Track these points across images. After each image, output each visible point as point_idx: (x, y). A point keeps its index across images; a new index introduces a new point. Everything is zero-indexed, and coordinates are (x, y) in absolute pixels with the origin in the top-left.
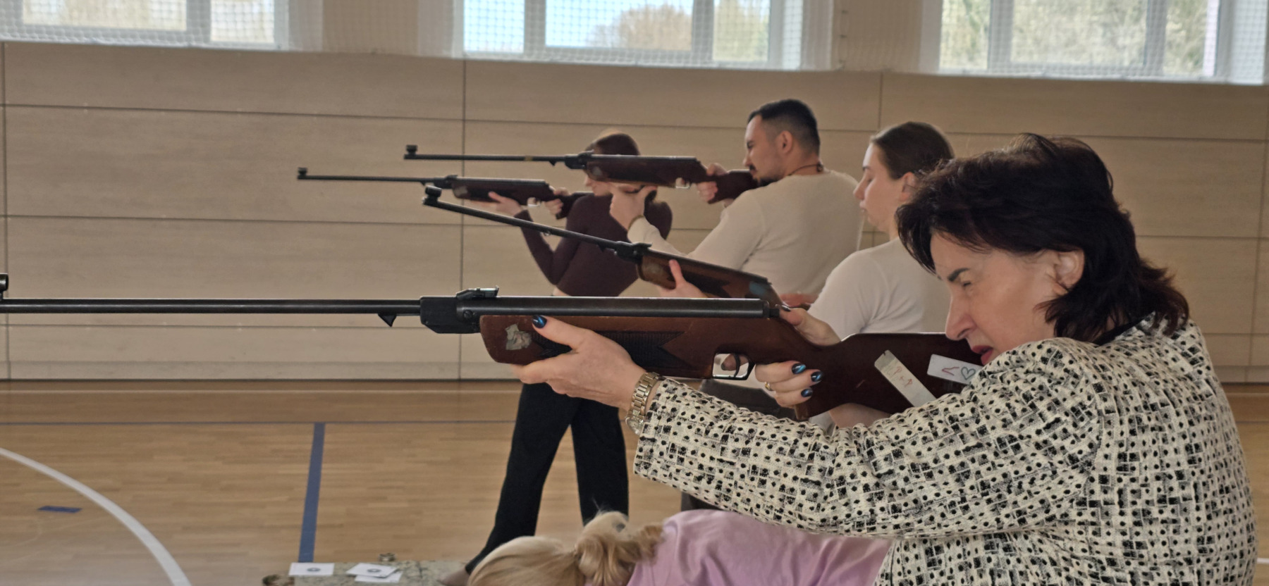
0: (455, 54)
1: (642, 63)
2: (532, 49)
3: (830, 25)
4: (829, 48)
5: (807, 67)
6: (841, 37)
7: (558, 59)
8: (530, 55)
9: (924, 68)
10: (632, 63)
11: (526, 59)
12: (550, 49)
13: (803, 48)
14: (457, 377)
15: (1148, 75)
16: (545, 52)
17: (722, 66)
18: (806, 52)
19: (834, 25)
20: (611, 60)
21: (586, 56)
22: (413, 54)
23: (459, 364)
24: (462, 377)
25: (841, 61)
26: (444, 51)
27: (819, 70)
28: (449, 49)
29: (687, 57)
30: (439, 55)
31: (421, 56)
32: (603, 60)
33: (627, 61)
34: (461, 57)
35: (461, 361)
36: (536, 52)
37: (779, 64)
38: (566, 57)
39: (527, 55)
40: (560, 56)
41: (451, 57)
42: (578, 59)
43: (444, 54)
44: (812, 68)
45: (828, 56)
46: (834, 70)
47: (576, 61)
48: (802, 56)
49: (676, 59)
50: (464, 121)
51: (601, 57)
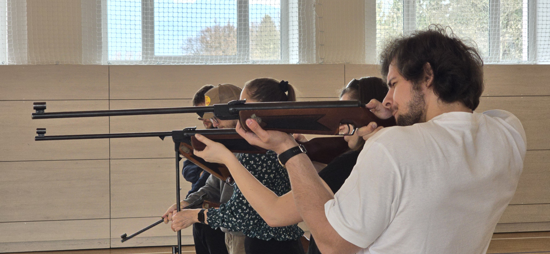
0: (103, 63)
1: (209, 63)
2: (147, 58)
3: (314, 39)
4: (315, 51)
5: (302, 62)
6: (320, 45)
7: (161, 63)
8: (146, 62)
9: (368, 62)
10: (204, 64)
11: (143, 64)
12: (157, 58)
13: (300, 52)
14: (109, 247)
15: (491, 62)
16: (154, 60)
17: (255, 64)
18: (301, 54)
19: (316, 39)
20: (191, 63)
21: (177, 61)
22: (79, 63)
23: (110, 239)
24: (111, 247)
25: (321, 59)
26: (97, 62)
27: (309, 64)
28: (100, 60)
29: (234, 59)
30: (95, 64)
31: (84, 64)
32: (187, 63)
33: (201, 63)
34: (107, 64)
35: (111, 238)
36: (149, 60)
37: (288, 61)
38: (166, 62)
39: (144, 62)
40: (163, 61)
41: (102, 65)
42: (173, 63)
43: (97, 63)
44: (306, 62)
45: (315, 56)
46: (317, 63)
47: (172, 64)
48: (300, 56)
49: (228, 60)
50: (109, 100)
51: (186, 61)
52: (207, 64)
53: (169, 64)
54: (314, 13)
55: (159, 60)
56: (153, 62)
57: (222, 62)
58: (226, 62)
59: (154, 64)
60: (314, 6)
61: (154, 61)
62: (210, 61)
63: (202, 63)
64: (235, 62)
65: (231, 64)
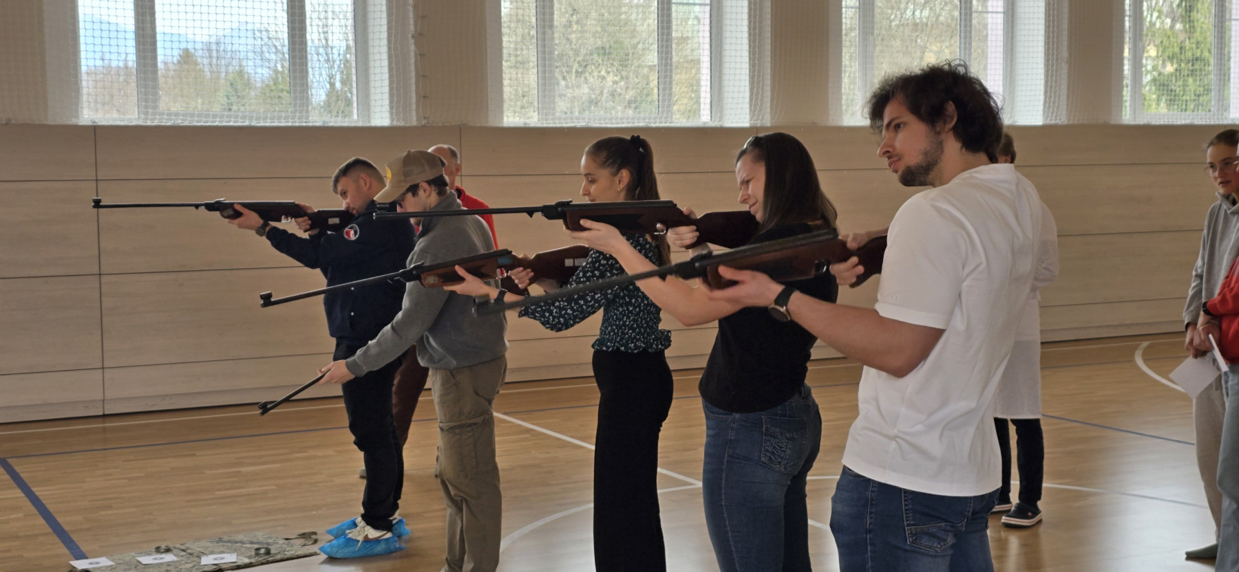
0: (83, 121)
1: (254, 123)
2: (154, 114)
3: (413, 87)
4: (414, 107)
5: (395, 123)
6: (423, 97)
7: (179, 122)
8: (152, 120)
9: (492, 122)
10: (247, 123)
11: (149, 123)
12: (170, 114)
13: (391, 108)
14: (101, 413)
15: (666, 123)
16: (166, 117)
17: (326, 125)
18: (394, 111)
19: (416, 87)
20: (226, 122)
21: (204, 119)
22: (45, 122)
23: (103, 400)
24: (106, 413)
25: (425, 118)
26: (73, 119)
27: (408, 125)
28: (77, 117)
29: (293, 118)
30: (69, 123)
31: (52, 124)
32: (220, 122)
33: (241, 122)
34: (90, 124)
35: (106, 398)
36: (158, 117)
37: (369, 122)
38: (186, 120)
39: (150, 120)
40: (181, 120)
41: (80, 124)
42: (197, 122)
43: (74, 121)
44: (402, 124)
45: (414, 114)
46: (420, 125)
47: (195, 124)
48: (391, 114)
49: (284, 119)
50: (97, 180)
51: (218, 119)
52: (253, 124)
53: (192, 124)
54: (413, 47)
55: (173, 118)
56: (165, 121)
57: (274, 122)
58: (281, 122)
59: (168, 124)
60: (413, 37)
61: (166, 119)
62: (256, 120)
63: (245, 122)
64: (295, 122)
65: (290, 124)
